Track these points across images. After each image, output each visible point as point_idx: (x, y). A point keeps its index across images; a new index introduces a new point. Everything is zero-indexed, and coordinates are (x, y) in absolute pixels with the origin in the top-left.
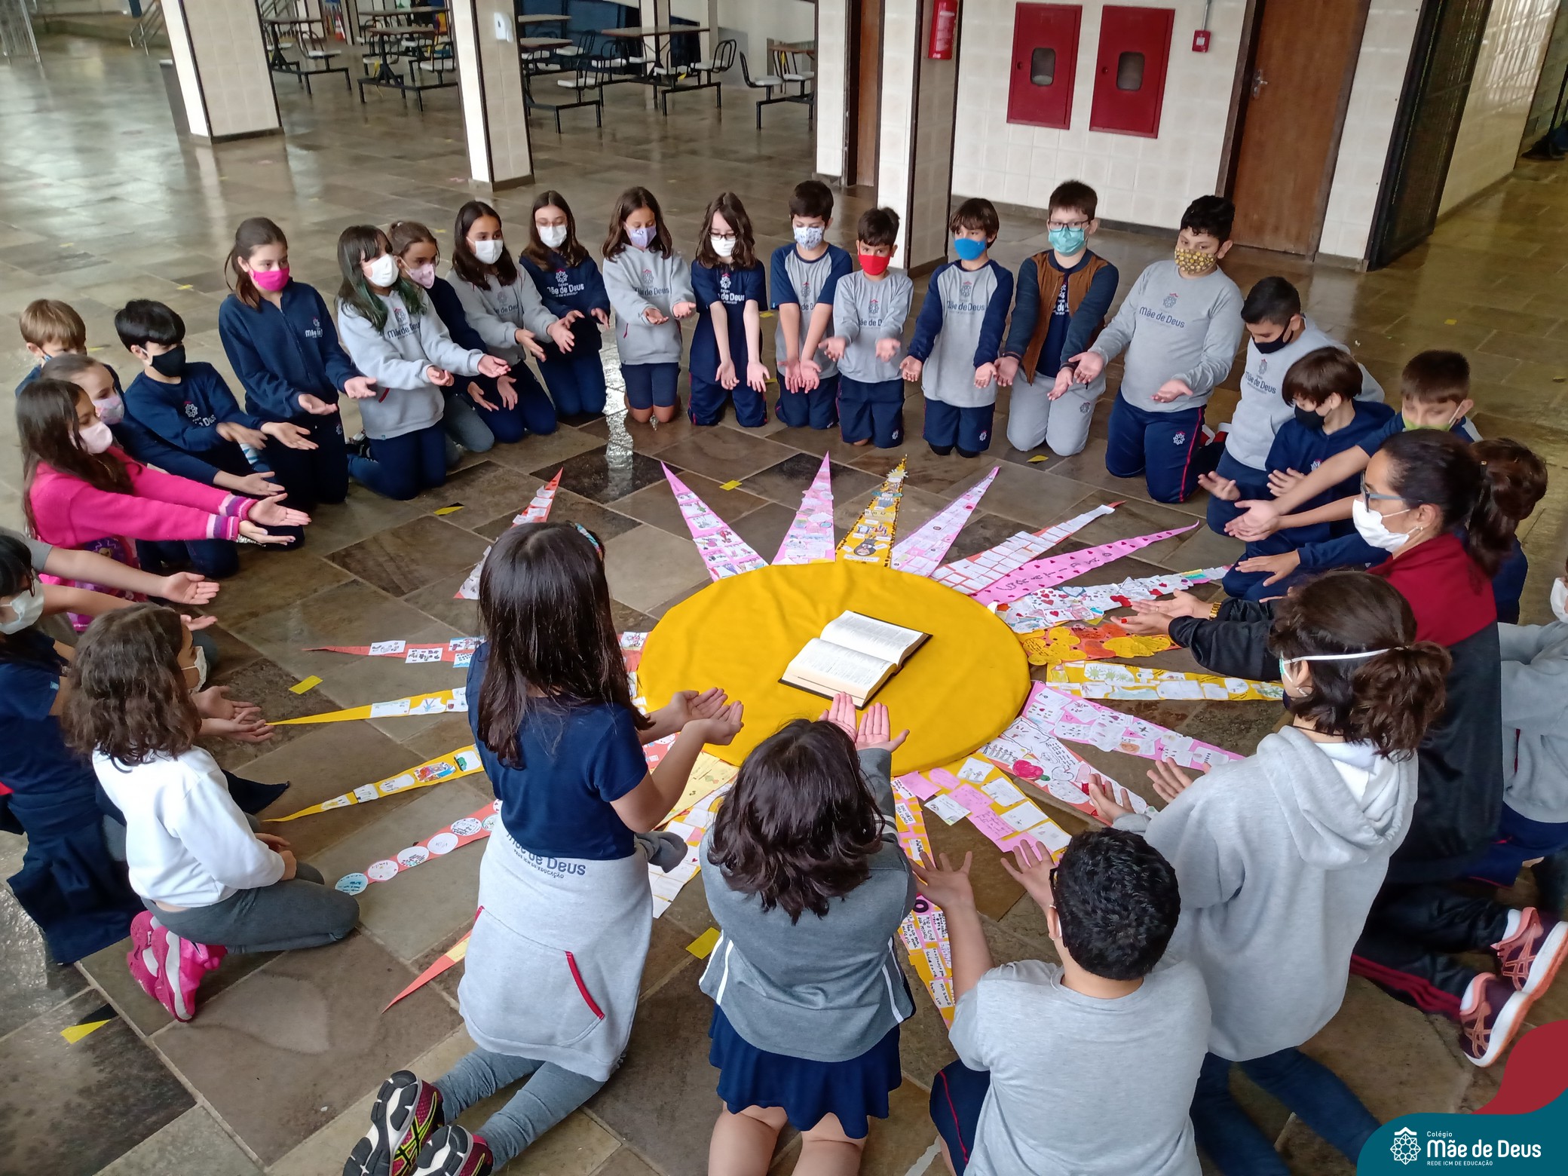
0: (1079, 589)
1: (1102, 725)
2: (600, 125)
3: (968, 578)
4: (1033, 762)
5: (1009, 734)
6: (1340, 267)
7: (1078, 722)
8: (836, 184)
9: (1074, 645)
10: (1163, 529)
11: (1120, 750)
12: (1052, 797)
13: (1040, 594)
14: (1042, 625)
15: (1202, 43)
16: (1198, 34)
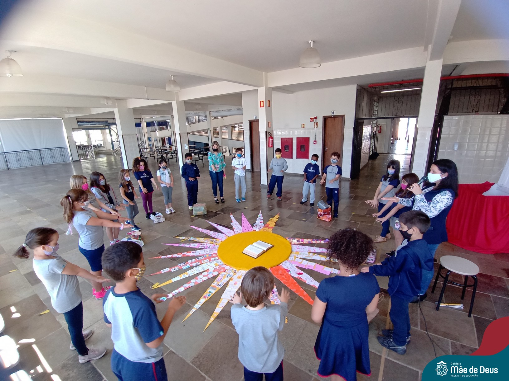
2: (203, 163)
6: (346, 180)
8: (250, 171)
15: (315, 143)
16: (314, 141)
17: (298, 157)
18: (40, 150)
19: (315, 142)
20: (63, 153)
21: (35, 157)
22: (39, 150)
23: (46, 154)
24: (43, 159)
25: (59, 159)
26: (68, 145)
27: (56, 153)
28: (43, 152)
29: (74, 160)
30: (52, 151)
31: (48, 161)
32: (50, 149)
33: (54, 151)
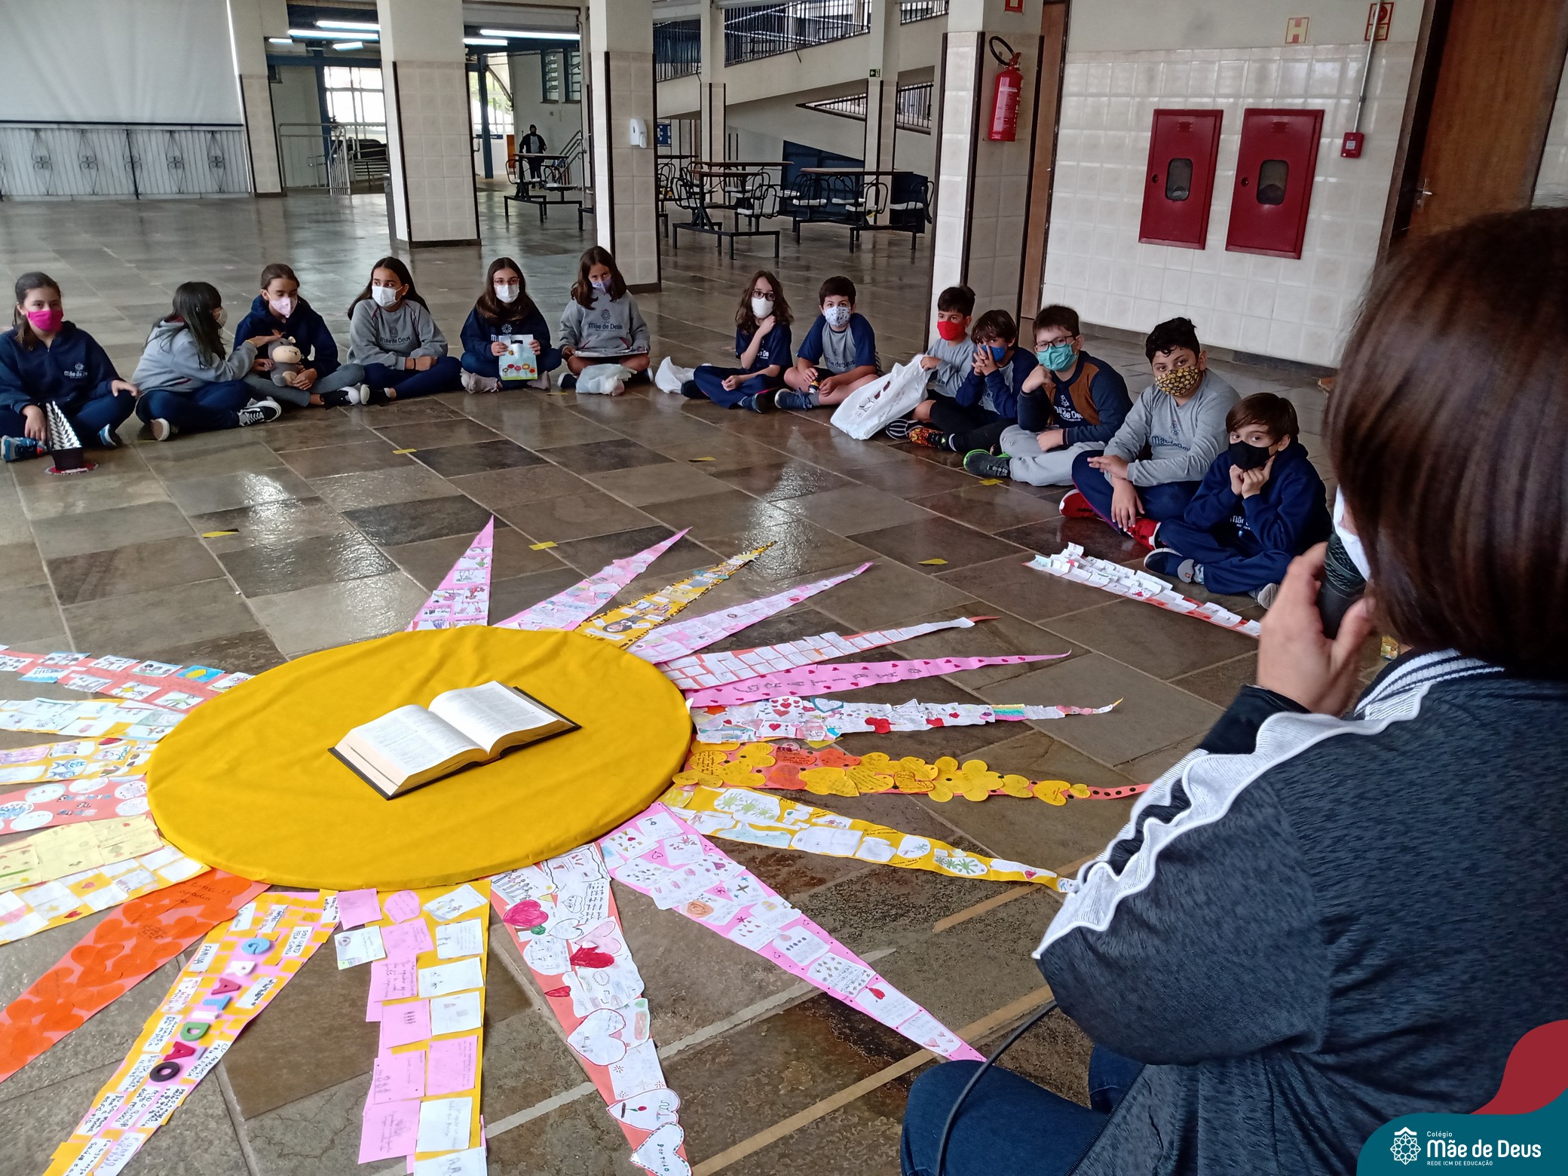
0: (837, 704)
1: (692, 872)
2: (777, 256)
3: (709, 672)
4: (545, 907)
5: (552, 863)
7: (665, 863)
9: (760, 767)
10: (1019, 652)
11: (683, 911)
12: (519, 960)
13: (781, 701)
14: (745, 738)
15: (1355, 145)
16: (1348, 136)
17: (1240, 238)
18: (129, 128)
19: (1351, 145)
20: (219, 153)
21: (106, 158)
22: (124, 127)
23: (153, 148)
24: (138, 173)
25: (202, 180)
26: (243, 122)
27: (191, 153)
28: (141, 138)
29: (259, 191)
30: (177, 135)
31: (159, 182)
32: (171, 128)
33: (185, 138)
